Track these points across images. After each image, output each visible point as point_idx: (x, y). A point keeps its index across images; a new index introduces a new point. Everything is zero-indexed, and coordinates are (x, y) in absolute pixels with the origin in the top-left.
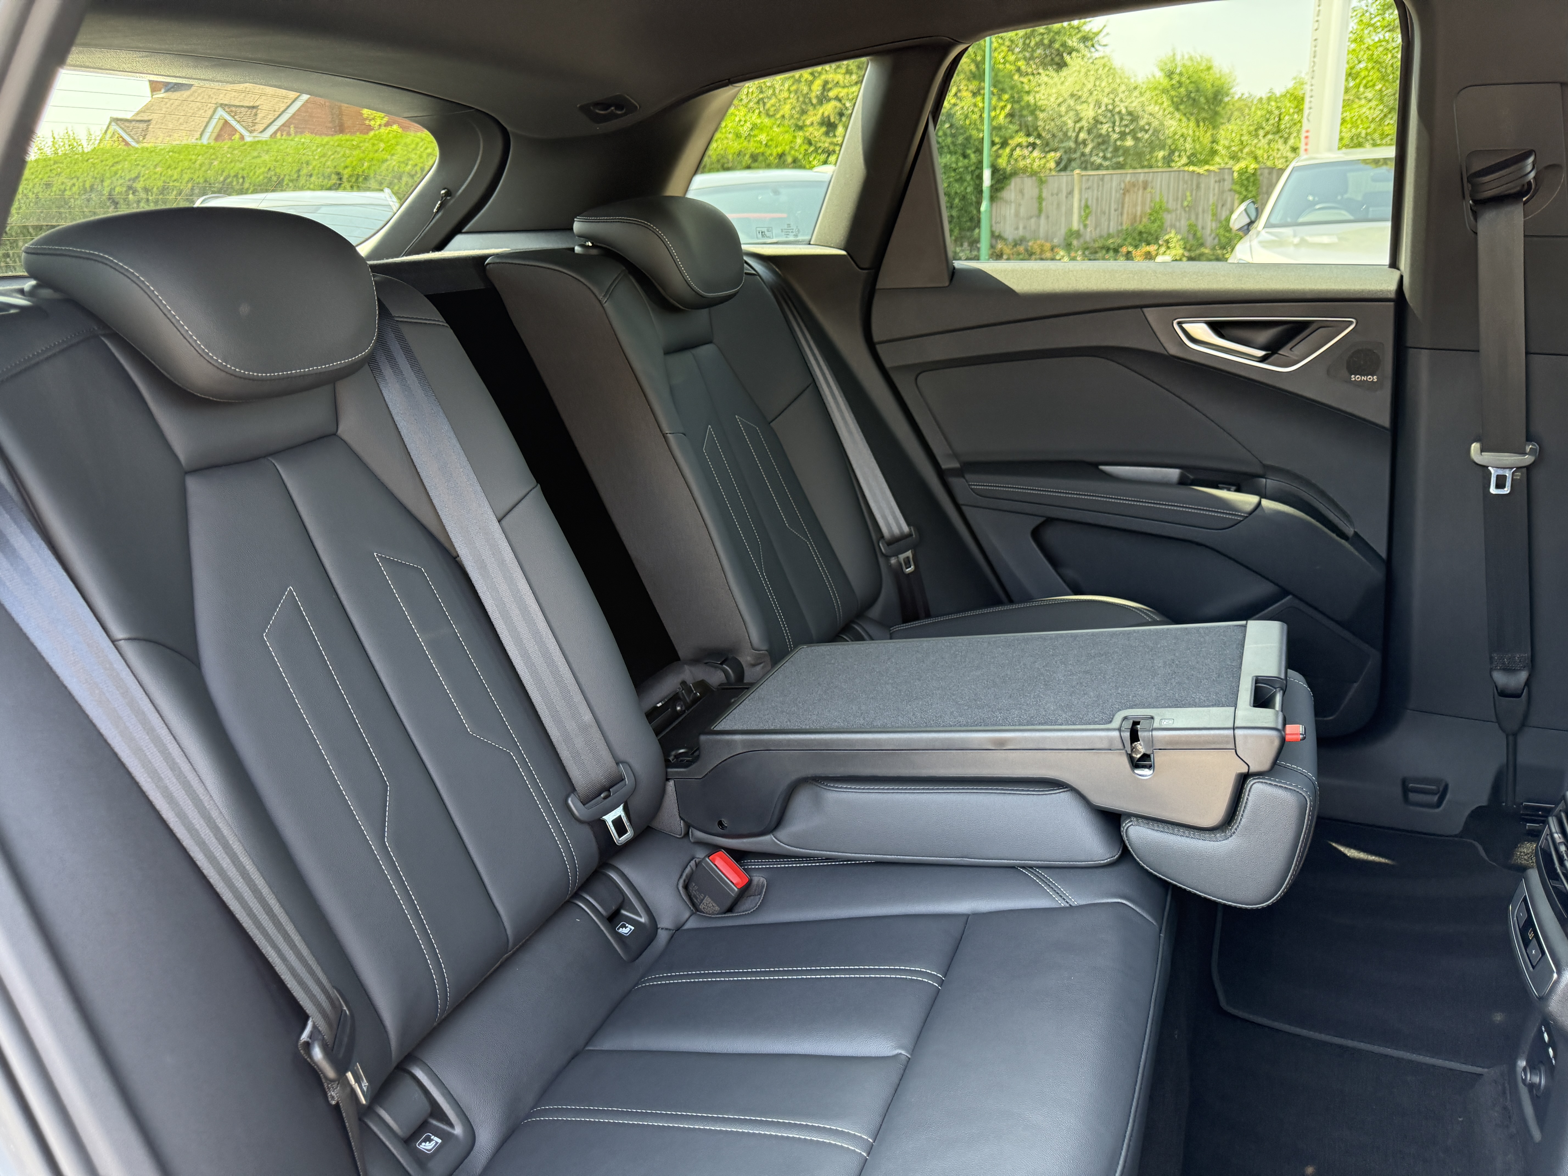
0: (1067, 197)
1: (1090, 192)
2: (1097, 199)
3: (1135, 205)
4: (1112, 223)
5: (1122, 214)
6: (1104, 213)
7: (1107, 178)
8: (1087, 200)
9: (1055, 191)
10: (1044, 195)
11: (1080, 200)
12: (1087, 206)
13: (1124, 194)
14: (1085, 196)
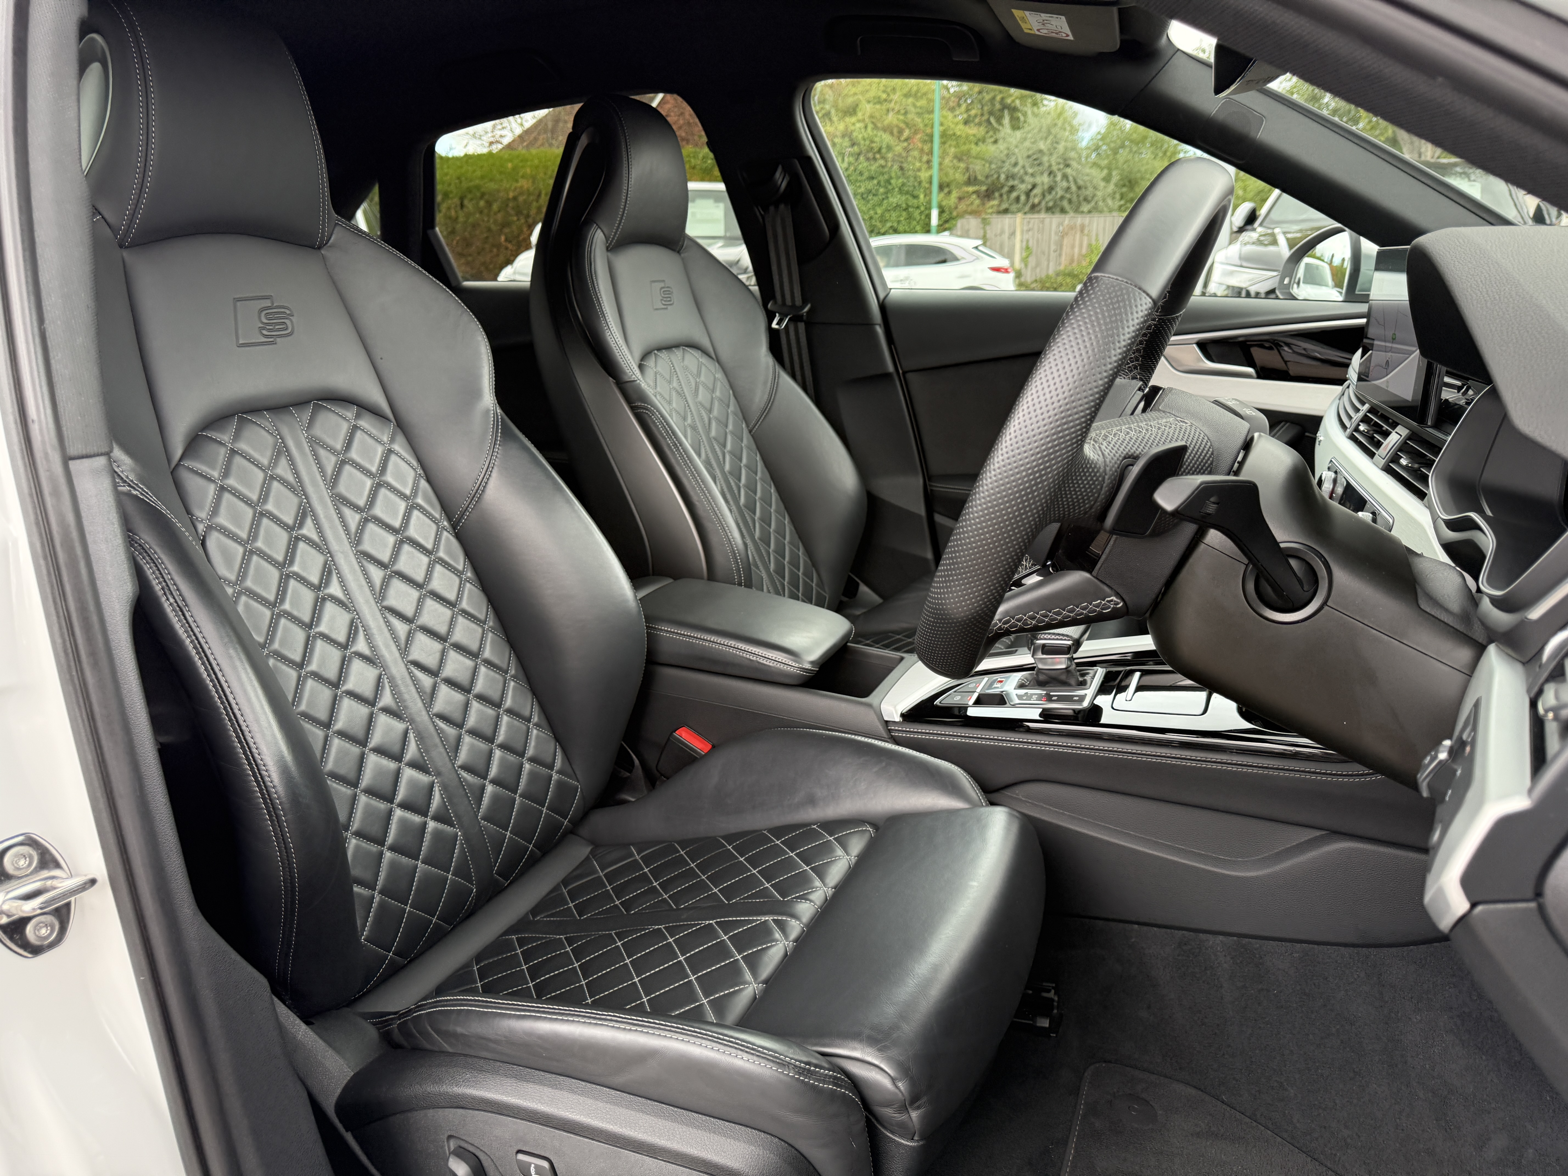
0: (1009, 238)
1: (1030, 233)
2: (1038, 241)
3: (1073, 247)
4: (1051, 264)
5: (1060, 255)
6: (1043, 253)
7: (1047, 221)
8: (1028, 241)
9: (999, 232)
10: (989, 235)
11: (1022, 241)
12: (1028, 248)
13: (1063, 237)
14: (1026, 236)
